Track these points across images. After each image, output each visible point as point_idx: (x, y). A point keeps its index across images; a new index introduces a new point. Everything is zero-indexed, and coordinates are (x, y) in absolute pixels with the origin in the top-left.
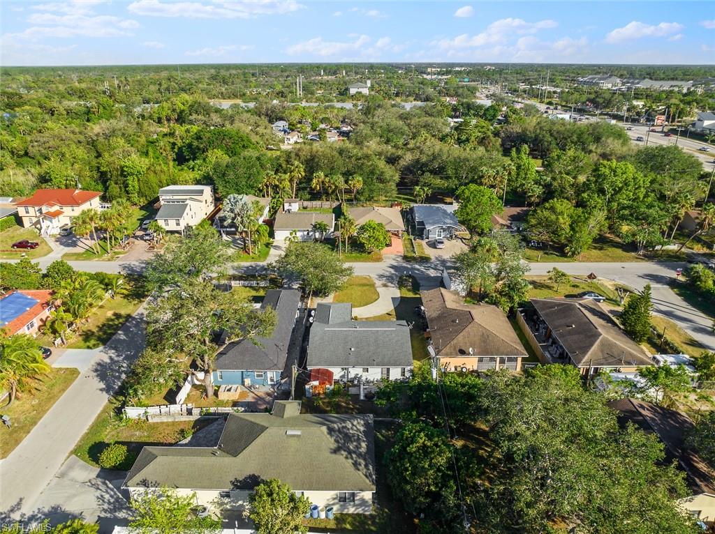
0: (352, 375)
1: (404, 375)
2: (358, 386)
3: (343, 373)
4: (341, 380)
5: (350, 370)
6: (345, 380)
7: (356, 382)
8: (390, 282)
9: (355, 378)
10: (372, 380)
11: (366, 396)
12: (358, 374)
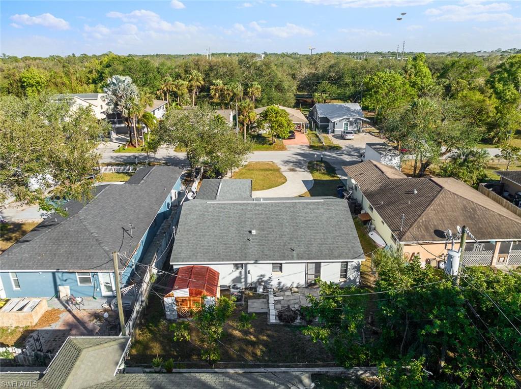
0: (253, 278)
1: (345, 276)
2: (265, 297)
3: (236, 274)
4: (234, 287)
5: (250, 267)
6: (241, 286)
7: (260, 290)
8: (298, 167)
9: (259, 282)
10: (289, 285)
11: (280, 316)
12: (263, 276)
